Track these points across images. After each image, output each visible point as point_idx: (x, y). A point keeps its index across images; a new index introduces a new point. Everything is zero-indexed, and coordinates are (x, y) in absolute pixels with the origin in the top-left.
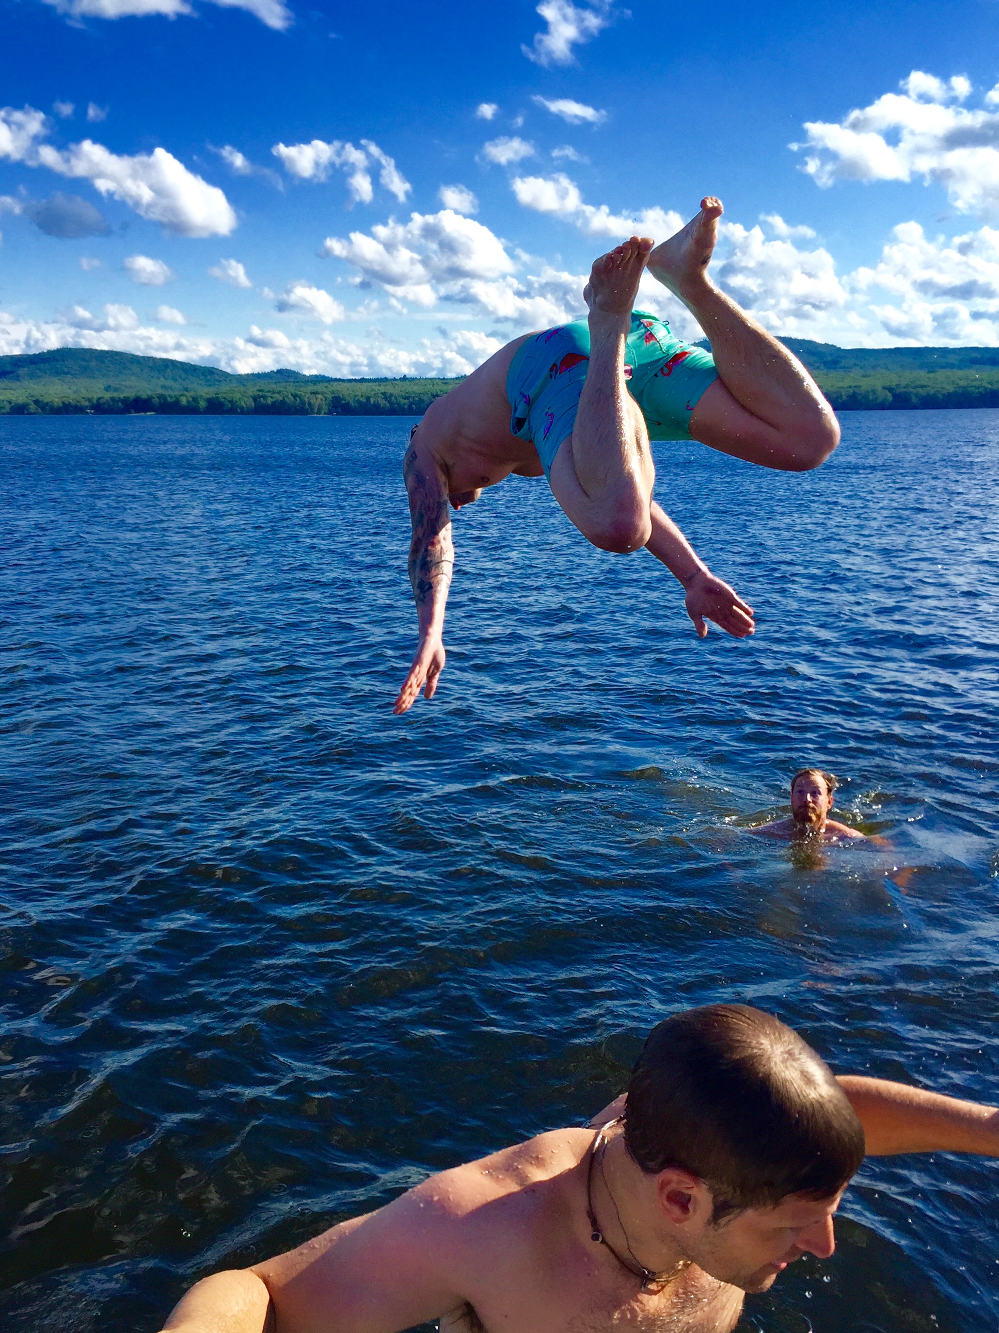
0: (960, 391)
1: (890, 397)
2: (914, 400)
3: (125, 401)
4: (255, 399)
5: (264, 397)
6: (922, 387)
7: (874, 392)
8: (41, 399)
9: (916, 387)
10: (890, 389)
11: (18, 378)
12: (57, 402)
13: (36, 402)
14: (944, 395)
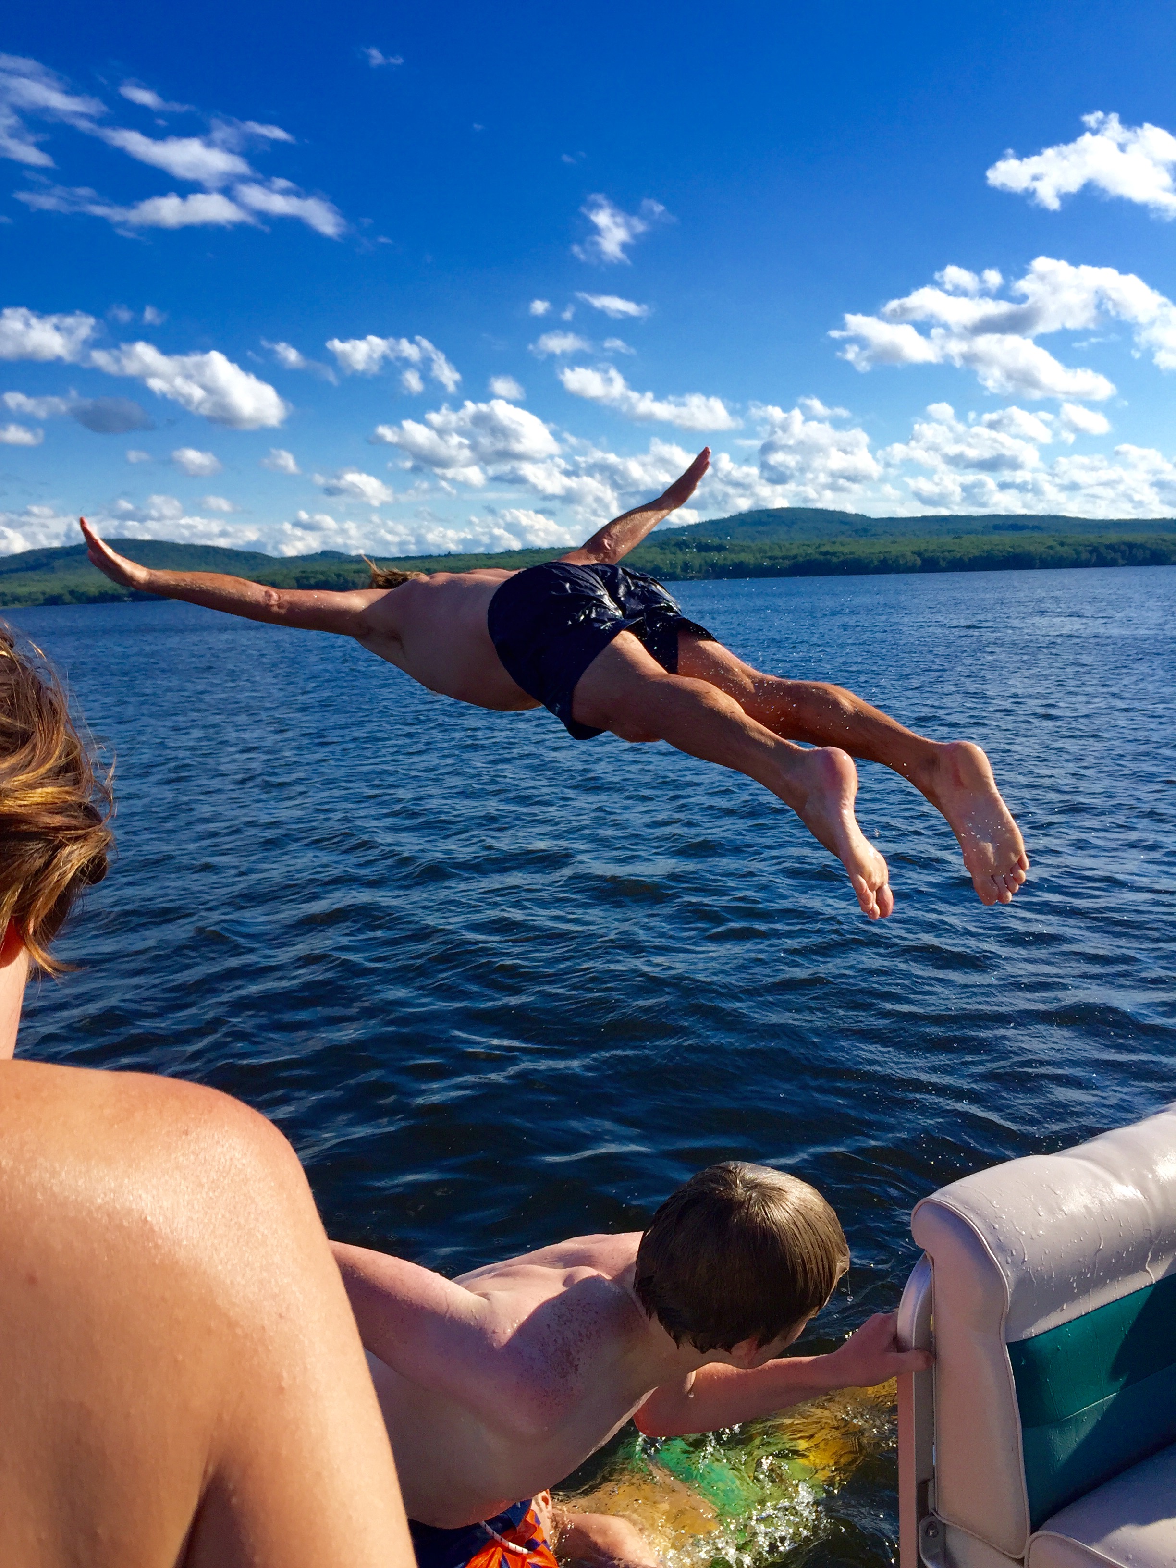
0: (985, 555)
1: (919, 562)
2: (943, 564)
6: (949, 551)
7: (903, 556)
8: (76, 589)
9: (943, 552)
10: (919, 554)
11: (53, 570)
12: (93, 591)
13: (72, 593)
14: (970, 559)
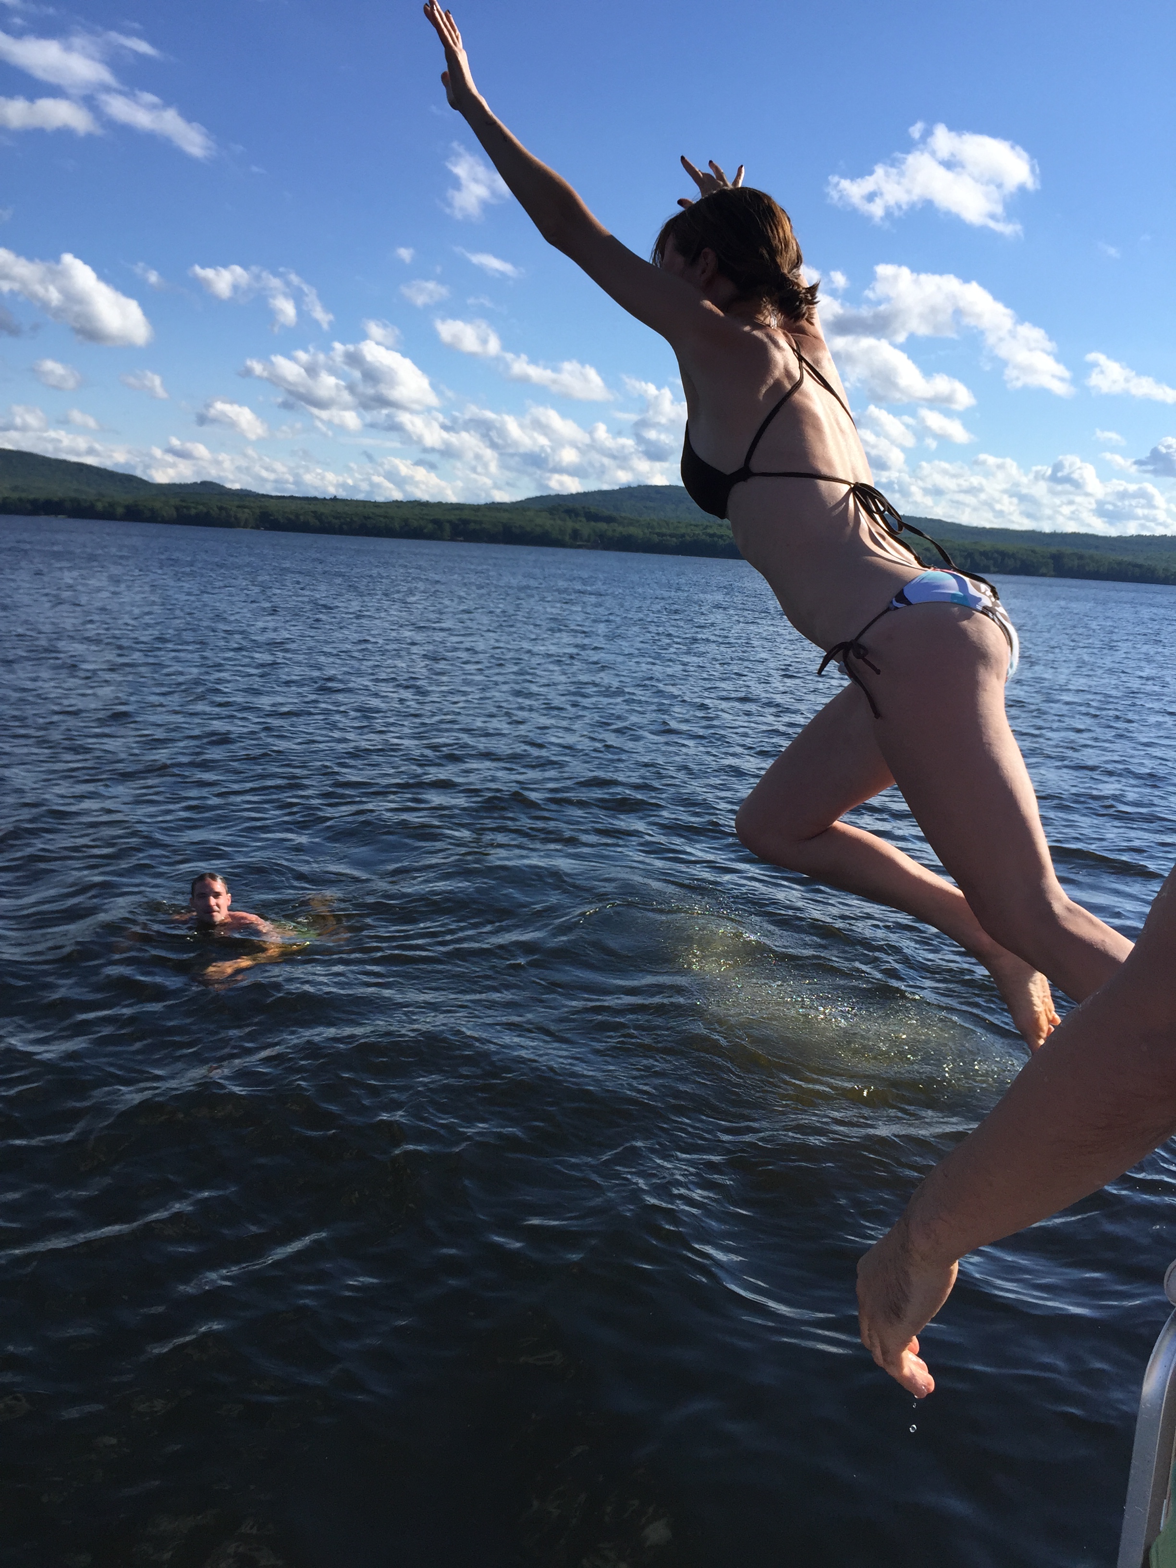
3: (34, 502)
4: (177, 508)
5: (188, 508)
